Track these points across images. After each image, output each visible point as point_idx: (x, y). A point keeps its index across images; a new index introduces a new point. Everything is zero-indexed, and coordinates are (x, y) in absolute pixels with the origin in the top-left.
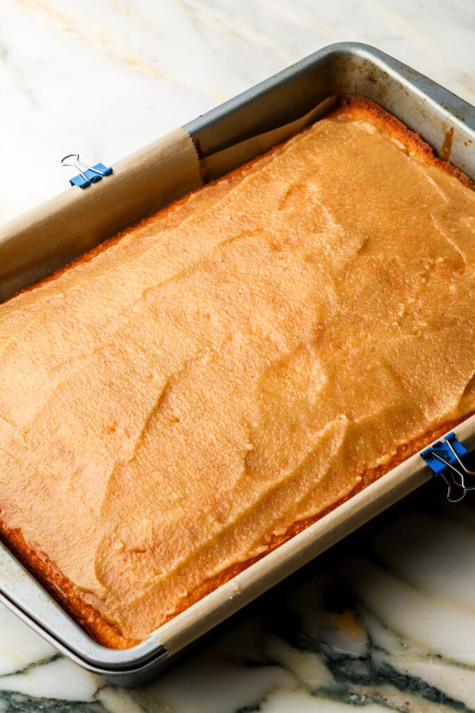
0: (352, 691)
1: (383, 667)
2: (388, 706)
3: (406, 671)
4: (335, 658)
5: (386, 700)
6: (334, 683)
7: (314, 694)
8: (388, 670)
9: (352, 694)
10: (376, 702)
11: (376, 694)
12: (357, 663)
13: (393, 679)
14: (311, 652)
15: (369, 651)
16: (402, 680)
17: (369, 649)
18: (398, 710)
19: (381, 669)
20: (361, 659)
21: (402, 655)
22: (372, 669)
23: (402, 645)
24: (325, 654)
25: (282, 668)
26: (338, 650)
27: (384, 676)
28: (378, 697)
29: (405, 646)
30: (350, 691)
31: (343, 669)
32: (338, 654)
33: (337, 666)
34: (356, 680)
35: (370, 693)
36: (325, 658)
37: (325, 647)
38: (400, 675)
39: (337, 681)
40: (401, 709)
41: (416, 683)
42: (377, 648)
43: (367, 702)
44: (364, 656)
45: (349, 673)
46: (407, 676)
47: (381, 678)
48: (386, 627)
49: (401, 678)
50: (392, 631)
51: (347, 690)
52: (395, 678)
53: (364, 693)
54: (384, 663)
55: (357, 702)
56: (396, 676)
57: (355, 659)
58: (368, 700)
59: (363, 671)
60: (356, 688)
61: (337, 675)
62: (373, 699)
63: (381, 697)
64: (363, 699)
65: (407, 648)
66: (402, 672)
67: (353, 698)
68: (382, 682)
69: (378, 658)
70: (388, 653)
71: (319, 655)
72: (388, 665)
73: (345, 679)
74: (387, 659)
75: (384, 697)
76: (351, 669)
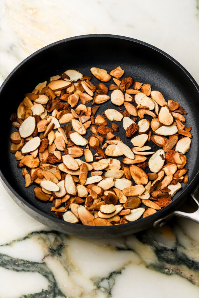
0: (166, 267)
1: (182, 255)
2: (182, 276)
3: (193, 258)
4: (159, 249)
5: (182, 273)
6: (158, 262)
7: (147, 267)
8: (184, 257)
9: (166, 269)
10: (177, 274)
11: (177, 269)
12: (170, 252)
13: (186, 262)
14: (148, 245)
15: (176, 246)
16: (190, 263)
17: (176, 245)
18: (187, 279)
19: (181, 257)
20: (172, 250)
21: (192, 250)
22: (176, 256)
23: (192, 244)
24: (155, 247)
25: (134, 252)
26: (161, 245)
27: (181, 260)
28: (178, 271)
29: (194, 245)
30: (165, 267)
31: (163, 255)
32: (161, 247)
33: (160, 253)
34: (169, 261)
35: (175, 268)
36: (154, 248)
37: (155, 242)
38: (190, 260)
39: (159, 261)
40: (188, 278)
41: (197, 265)
42: (180, 245)
43: (173, 274)
44: (173, 249)
45: (165, 258)
46: (193, 261)
47: (181, 261)
48: (185, 234)
49: (190, 262)
50: (188, 236)
51: (164, 266)
52: (187, 262)
53: (172, 269)
54: (183, 254)
55: (168, 273)
56: (187, 261)
57: (169, 250)
58: (173, 272)
59: (172, 257)
60: (168, 266)
61: (160, 258)
62: (175, 272)
63: (180, 271)
64: (171, 271)
65: (194, 246)
66: (191, 259)
67: (166, 270)
68: (181, 263)
69: (180, 250)
70: (185, 248)
71: (152, 246)
72: (184, 255)
73: (163, 260)
74: (184, 251)
75: (181, 272)
76: (166, 255)
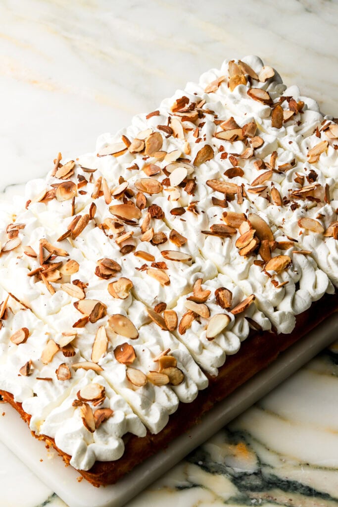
0: (252, 497)
1: (271, 477)
2: (278, 504)
3: (287, 478)
4: (237, 476)
5: (276, 499)
6: (239, 493)
7: (226, 502)
8: (275, 479)
9: (252, 499)
10: (269, 502)
11: (269, 497)
12: (253, 477)
13: (278, 485)
14: (220, 474)
15: (259, 468)
16: (284, 484)
17: (259, 466)
18: (285, 505)
19: (269, 479)
20: (255, 474)
21: (283, 468)
22: (263, 480)
23: (281, 460)
24: (230, 474)
25: (202, 488)
26: (238, 470)
27: (271, 483)
28: (270, 498)
29: (283, 460)
30: (250, 497)
31: (243, 483)
32: (238, 473)
33: (239, 481)
34: (254, 489)
35: (264, 496)
36: (230, 477)
37: (228, 469)
38: (283, 481)
39: (240, 491)
40: (287, 504)
41: (294, 485)
42: (265, 465)
43: (263, 503)
44: (256, 471)
45: (248, 485)
46: (287, 481)
47: (270, 485)
48: (269, 450)
49: (284, 483)
50: (273, 451)
51: (248, 497)
52: (279, 484)
53: (261, 497)
54: (271, 475)
55: (257, 503)
56: (280, 482)
57: (250, 475)
58: (264, 501)
59: (257, 482)
60: (254, 494)
61: (240, 487)
62: (267, 500)
63: (272, 498)
64: (260, 501)
65: (285, 462)
66: (284, 479)
67: (253, 501)
68: (271, 487)
69: (266, 471)
70: (272, 468)
71: (225, 475)
72: (273, 476)
73: (246, 489)
74: (272, 471)
75: (274, 498)
76: (249, 482)
